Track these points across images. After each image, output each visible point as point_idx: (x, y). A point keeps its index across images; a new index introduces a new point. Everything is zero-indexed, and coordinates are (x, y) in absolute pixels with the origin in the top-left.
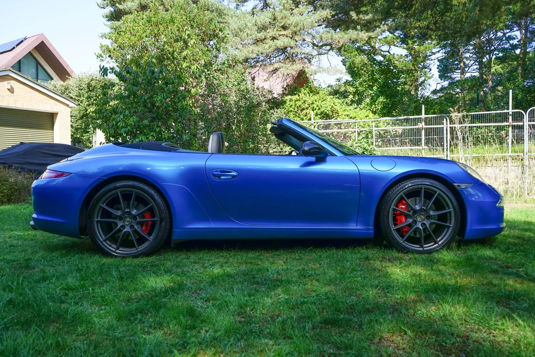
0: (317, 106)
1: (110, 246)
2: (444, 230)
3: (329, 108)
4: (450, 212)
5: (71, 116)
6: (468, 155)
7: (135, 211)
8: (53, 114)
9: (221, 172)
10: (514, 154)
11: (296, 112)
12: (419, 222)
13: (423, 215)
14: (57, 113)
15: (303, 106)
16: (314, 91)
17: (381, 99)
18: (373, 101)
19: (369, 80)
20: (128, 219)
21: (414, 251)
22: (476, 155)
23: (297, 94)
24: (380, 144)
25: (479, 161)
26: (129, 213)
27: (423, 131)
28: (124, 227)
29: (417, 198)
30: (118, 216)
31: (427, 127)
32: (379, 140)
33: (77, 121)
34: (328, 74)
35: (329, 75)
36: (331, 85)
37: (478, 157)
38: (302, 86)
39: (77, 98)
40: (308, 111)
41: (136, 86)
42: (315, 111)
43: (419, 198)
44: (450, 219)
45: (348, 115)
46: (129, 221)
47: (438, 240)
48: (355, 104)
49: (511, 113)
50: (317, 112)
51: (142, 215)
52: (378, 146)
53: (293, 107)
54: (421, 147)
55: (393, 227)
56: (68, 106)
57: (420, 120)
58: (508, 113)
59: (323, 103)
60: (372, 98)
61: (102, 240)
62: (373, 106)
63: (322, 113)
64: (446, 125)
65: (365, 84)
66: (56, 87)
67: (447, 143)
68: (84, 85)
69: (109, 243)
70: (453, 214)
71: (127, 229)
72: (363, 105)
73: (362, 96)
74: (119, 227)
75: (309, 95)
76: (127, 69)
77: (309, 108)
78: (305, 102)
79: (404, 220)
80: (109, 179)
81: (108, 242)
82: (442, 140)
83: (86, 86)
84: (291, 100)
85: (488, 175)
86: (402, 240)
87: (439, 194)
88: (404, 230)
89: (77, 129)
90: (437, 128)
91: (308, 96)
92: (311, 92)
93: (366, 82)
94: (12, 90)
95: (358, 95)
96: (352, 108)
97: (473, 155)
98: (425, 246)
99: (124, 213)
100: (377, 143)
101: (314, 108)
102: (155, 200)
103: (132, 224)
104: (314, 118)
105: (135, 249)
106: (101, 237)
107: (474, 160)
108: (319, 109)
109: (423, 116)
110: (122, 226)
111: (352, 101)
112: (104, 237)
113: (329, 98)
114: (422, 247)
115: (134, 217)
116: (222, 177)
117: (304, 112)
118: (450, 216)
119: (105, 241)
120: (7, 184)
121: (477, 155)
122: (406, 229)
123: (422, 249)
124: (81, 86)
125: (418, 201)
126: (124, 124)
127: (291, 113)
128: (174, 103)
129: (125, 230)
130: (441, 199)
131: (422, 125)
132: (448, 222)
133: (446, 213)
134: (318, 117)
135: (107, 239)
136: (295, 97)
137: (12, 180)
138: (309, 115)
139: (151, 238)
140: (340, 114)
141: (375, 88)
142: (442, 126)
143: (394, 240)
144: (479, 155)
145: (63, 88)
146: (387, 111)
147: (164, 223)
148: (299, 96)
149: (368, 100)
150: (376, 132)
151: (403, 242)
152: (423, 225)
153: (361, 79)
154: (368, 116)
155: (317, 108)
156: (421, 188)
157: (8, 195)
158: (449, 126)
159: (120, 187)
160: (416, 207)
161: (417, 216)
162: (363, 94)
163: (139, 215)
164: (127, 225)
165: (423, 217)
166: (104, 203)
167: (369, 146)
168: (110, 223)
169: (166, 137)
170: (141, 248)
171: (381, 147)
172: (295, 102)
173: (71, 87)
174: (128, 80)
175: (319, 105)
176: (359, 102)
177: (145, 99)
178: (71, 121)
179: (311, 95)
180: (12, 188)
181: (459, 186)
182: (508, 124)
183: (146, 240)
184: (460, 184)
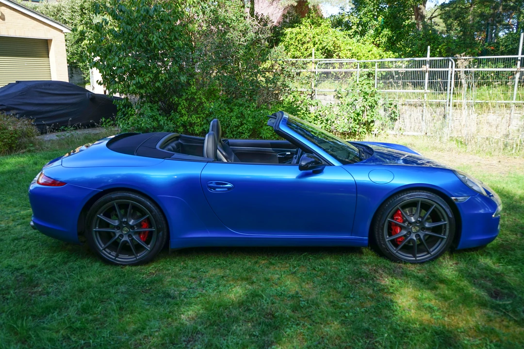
0: (319, 40)
1: (110, 254)
2: (438, 240)
3: (330, 44)
4: (445, 224)
5: (66, 40)
6: (471, 101)
7: (132, 221)
8: (47, 40)
9: (217, 184)
10: (519, 102)
11: (296, 45)
12: (414, 233)
13: (417, 226)
14: (52, 40)
15: (304, 40)
16: (316, 23)
17: (386, 31)
18: (378, 33)
19: (374, 9)
20: (126, 229)
21: (407, 261)
22: (479, 101)
23: (298, 26)
24: (381, 86)
25: (482, 107)
26: (127, 223)
27: (427, 73)
28: (122, 236)
29: (414, 208)
30: (115, 226)
31: (432, 69)
32: (381, 82)
33: (72, 45)
34: (332, 5)
35: (332, 7)
36: (334, 15)
37: (482, 103)
38: (303, 16)
39: (70, 21)
40: (309, 45)
41: (130, 25)
42: (316, 46)
43: (416, 208)
44: (445, 232)
45: (350, 50)
46: (127, 230)
47: (431, 250)
48: (359, 36)
49: (519, 58)
50: (318, 47)
51: (140, 225)
52: (380, 88)
53: (294, 40)
54: (423, 91)
55: (388, 238)
56: (62, 31)
57: (424, 63)
58: (517, 58)
59: (325, 36)
60: (377, 30)
61: (102, 249)
62: (377, 39)
63: (323, 48)
64: (451, 70)
65: (369, 14)
66: (47, 8)
67: (451, 86)
68: (77, 8)
69: (109, 251)
70: (448, 227)
71: (125, 238)
72: (367, 37)
73: (366, 27)
74: (117, 236)
75: (311, 27)
76: (120, 7)
77: (311, 42)
78: (305, 35)
79: (399, 230)
80: (104, 191)
81: (107, 250)
82: (445, 84)
83: (79, 8)
84: (291, 33)
85: (490, 121)
86: (395, 250)
87: (435, 207)
88: (398, 240)
89: (73, 54)
90: (442, 71)
91: (309, 28)
92: (313, 24)
93: (371, 12)
94: (3, 17)
95: (362, 26)
96: (354, 40)
97: (476, 101)
98: (418, 255)
99: (121, 223)
100: (379, 85)
101: (315, 42)
102: (151, 211)
103: (130, 233)
104: (315, 53)
105: (133, 256)
106: (101, 246)
107: (477, 106)
108: (321, 43)
109: (428, 58)
110: (120, 235)
111: (356, 32)
112: (103, 246)
113: (331, 30)
114: (415, 256)
115: (132, 227)
116: (217, 189)
117: (305, 46)
118: (445, 228)
119: (104, 249)
120: (7, 133)
121: (481, 101)
122: (400, 240)
123: (414, 259)
124: (73, 8)
125: (414, 211)
126: (120, 64)
127: (292, 47)
128: (170, 41)
129: (123, 240)
130: (438, 211)
131: (426, 68)
132: (443, 232)
133: (441, 225)
134: (319, 52)
135: (106, 248)
136: (296, 30)
137: (11, 128)
138: (310, 50)
139: (148, 247)
140: (342, 49)
141: (380, 19)
142: (447, 69)
143: (388, 251)
144: (483, 101)
145: (55, 10)
146: (391, 46)
147: (161, 234)
148: (300, 28)
149: (372, 32)
150: (379, 73)
151: (397, 252)
152: (418, 236)
153: (366, 9)
154: (371, 51)
155: (319, 43)
156: (418, 201)
157: (8, 144)
158: (454, 69)
159: (116, 199)
160: (411, 219)
161: (411, 228)
162: (367, 24)
163: (137, 225)
164: (125, 234)
165: (418, 229)
166: (101, 213)
167: (370, 88)
168: (109, 233)
169: (163, 78)
170: (140, 255)
171: (382, 89)
172: (296, 35)
173: (64, 9)
174: (122, 18)
175: (321, 40)
176: (362, 34)
177: (140, 39)
178: (66, 45)
179: (313, 27)
180: (12, 137)
181: (456, 199)
182: (515, 70)
183: (143, 248)
184: (458, 198)
